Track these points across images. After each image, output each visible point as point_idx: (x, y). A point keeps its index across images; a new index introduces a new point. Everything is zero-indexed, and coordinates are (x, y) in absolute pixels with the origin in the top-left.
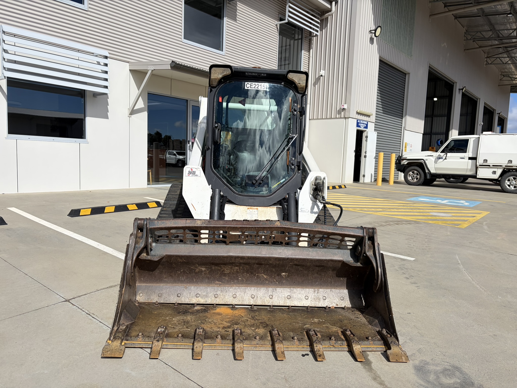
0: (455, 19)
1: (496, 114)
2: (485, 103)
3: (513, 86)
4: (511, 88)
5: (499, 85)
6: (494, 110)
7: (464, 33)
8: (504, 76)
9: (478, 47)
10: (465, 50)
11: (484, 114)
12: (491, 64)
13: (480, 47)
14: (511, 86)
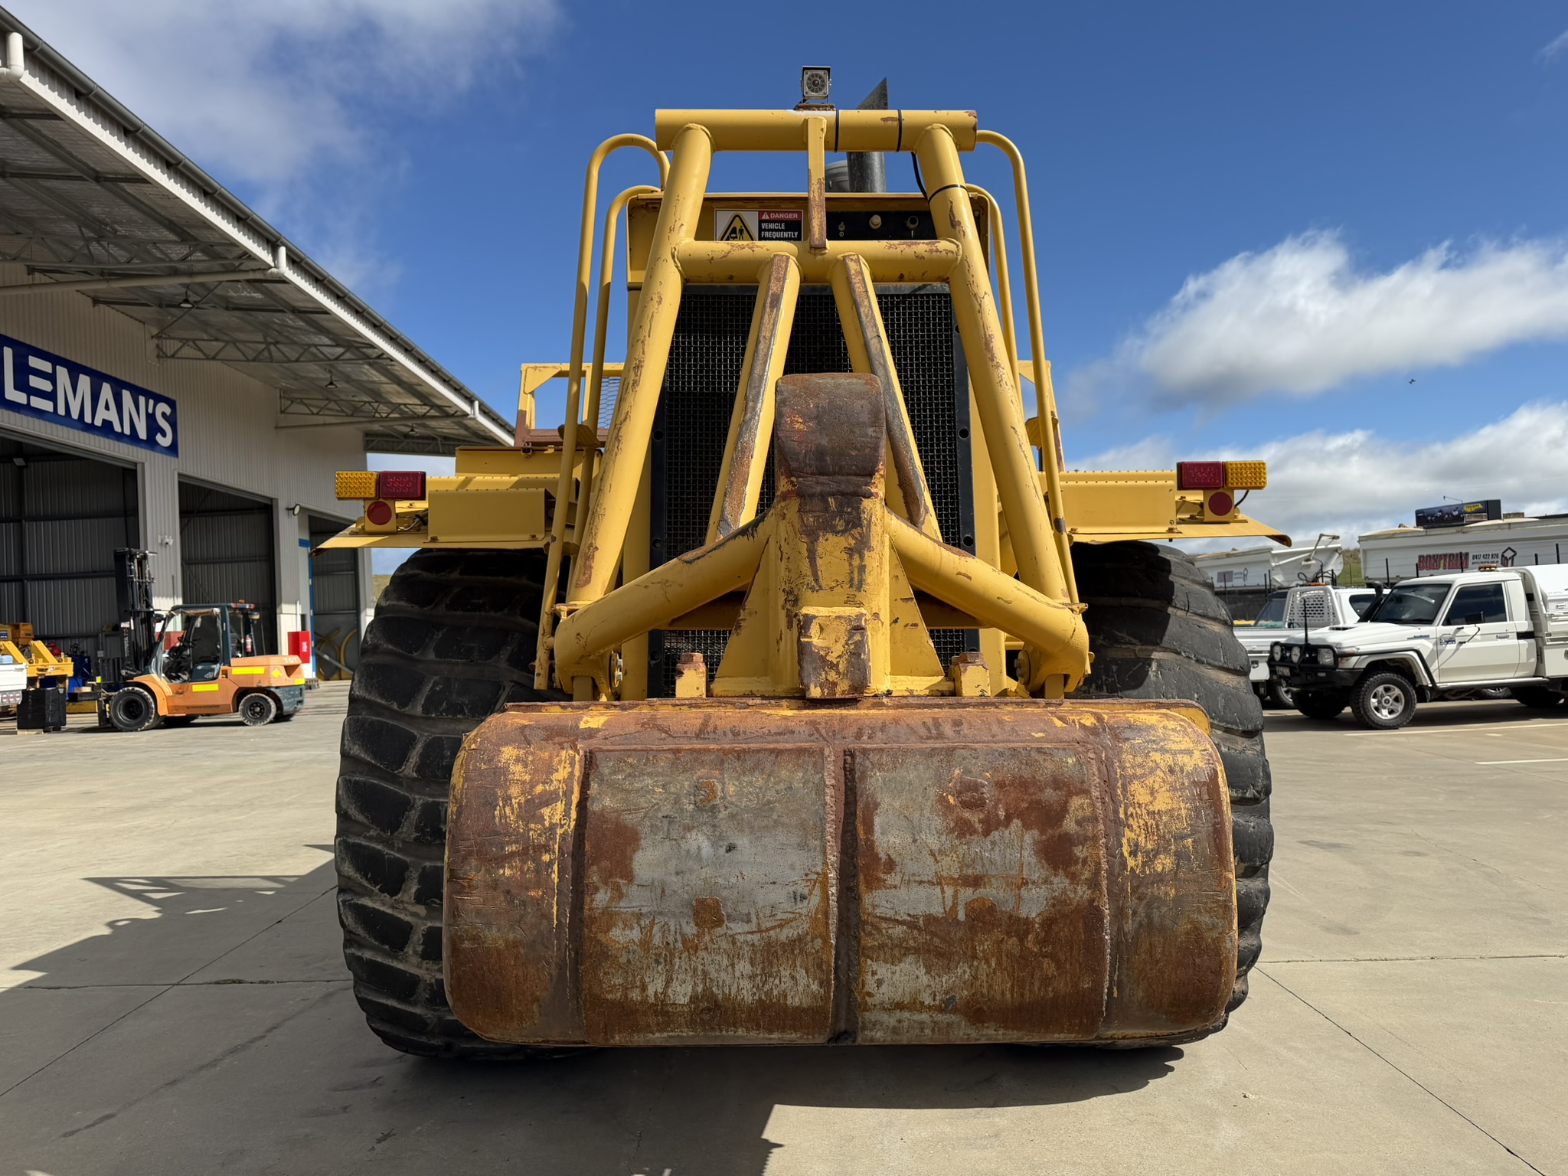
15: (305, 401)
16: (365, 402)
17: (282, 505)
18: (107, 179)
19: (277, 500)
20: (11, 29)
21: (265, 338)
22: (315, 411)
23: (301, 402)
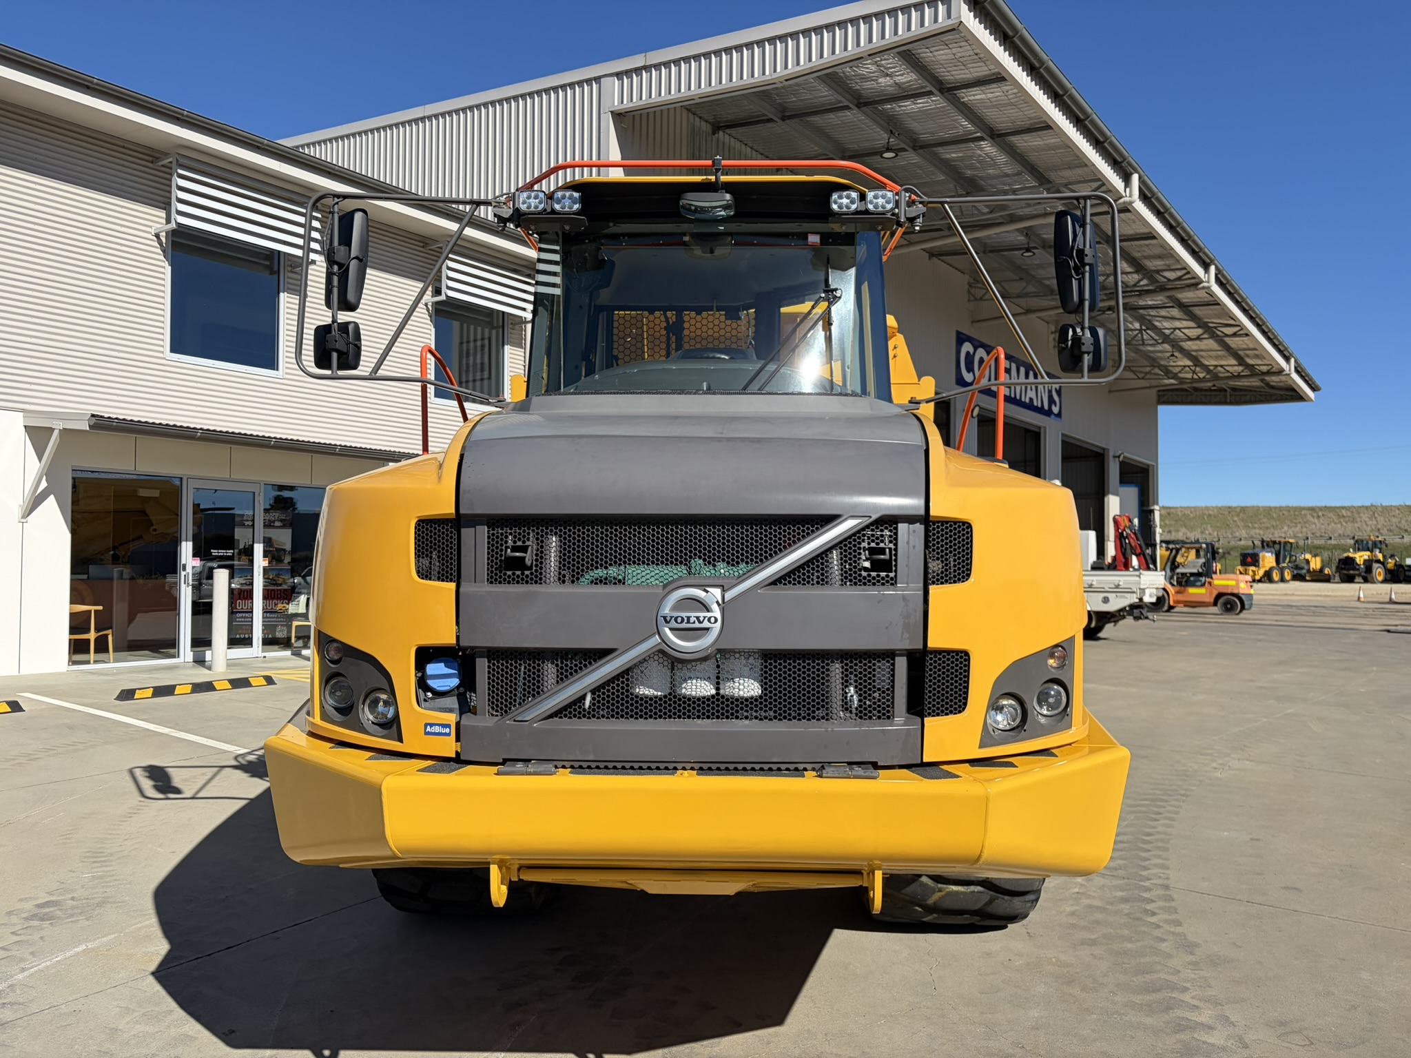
0: (930, 259)
1: (1111, 459)
2: (1063, 435)
3: (1163, 391)
4: (1160, 393)
6: (1104, 449)
7: (967, 286)
9: (1023, 311)
10: (972, 322)
11: (1064, 459)
13: (1028, 311)
14: (1159, 391)
15: (1133, 369)
16: (1185, 366)
17: (1111, 454)
19: (1108, 450)
20: (1133, 171)
21: (1141, 326)
22: (1141, 375)
23: (1130, 369)
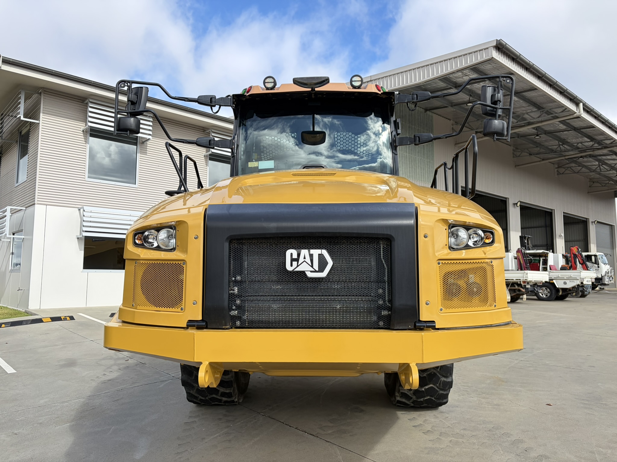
1: (591, 222)
2: (564, 213)
5: (588, 193)
8: (593, 182)
9: (541, 160)
10: (515, 166)
11: (565, 224)
12: (563, 174)
13: (543, 160)
14: (615, 191)
15: (599, 182)
18: (578, 129)
19: (589, 219)
20: (579, 102)
21: (599, 163)
22: (604, 185)
23: (598, 182)
